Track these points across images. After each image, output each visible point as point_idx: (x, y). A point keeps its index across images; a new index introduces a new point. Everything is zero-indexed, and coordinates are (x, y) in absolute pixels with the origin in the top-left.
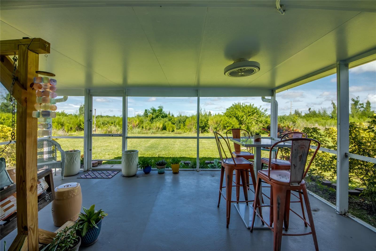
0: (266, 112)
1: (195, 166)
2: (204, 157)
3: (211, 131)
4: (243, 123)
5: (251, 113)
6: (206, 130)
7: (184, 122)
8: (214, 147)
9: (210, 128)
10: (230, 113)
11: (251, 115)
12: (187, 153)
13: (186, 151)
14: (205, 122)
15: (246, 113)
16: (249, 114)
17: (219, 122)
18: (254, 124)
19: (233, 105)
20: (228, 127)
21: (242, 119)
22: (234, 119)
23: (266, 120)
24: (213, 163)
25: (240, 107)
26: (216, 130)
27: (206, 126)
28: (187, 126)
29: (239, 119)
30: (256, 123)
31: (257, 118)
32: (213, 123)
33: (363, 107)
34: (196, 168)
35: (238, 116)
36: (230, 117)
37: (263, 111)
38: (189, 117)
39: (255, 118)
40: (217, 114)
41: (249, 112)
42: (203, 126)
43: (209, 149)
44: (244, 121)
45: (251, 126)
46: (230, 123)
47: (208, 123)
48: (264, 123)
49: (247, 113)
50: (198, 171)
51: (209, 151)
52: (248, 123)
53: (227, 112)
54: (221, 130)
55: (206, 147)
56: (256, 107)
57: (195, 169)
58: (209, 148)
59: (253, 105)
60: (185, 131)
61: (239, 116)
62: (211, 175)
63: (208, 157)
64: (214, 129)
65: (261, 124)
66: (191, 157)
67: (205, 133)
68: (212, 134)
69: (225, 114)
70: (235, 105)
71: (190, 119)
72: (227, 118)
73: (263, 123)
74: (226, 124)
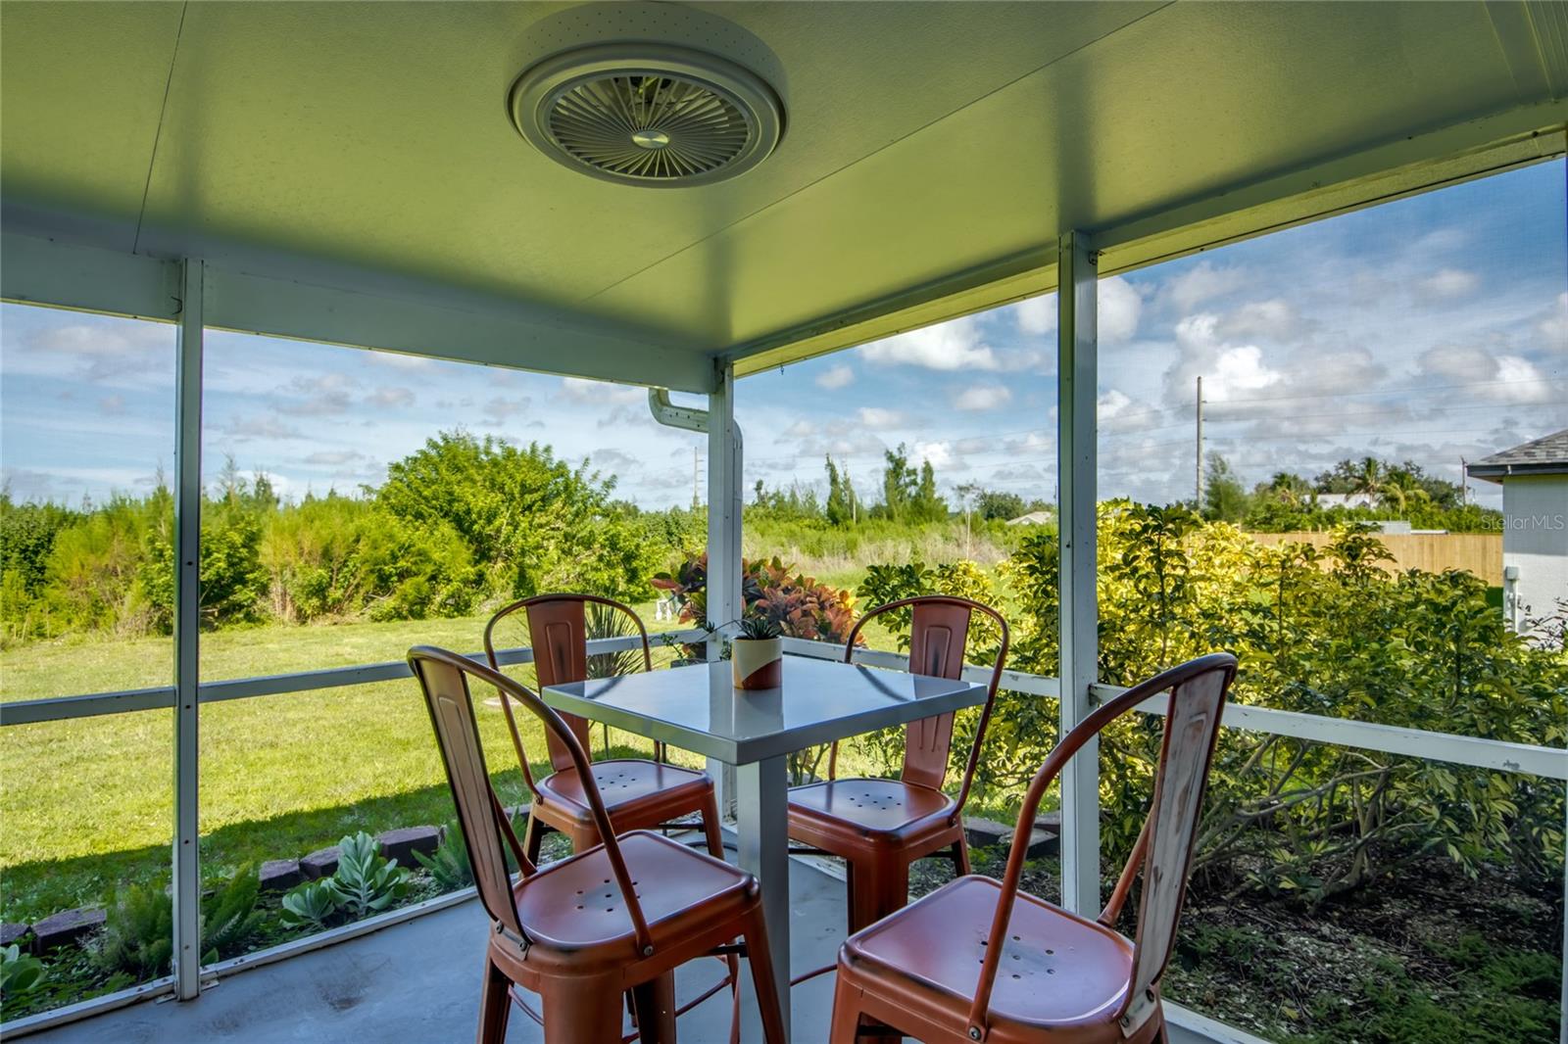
0: (611, 491)
1: (156, 945)
2: (238, 820)
3: (279, 609)
4: (493, 553)
5: (536, 496)
6: (238, 607)
7: (36, 553)
8: (312, 725)
9: (276, 588)
10: (420, 495)
11: (534, 508)
12: (61, 816)
13: (46, 803)
14: (232, 546)
15: (512, 494)
16: (529, 498)
17: (339, 551)
18: (554, 553)
19: (434, 445)
20: (403, 575)
21: (489, 530)
22: (441, 528)
23: (611, 533)
24: (330, 869)
25: (476, 458)
26: (325, 598)
27: (240, 579)
28: (66, 582)
29: (476, 527)
30: (563, 552)
31: (570, 524)
32: (301, 554)
33: (914, 483)
34: (164, 970)
35: (468, 512)
36: (419, 516)
37: (596, 487)
38: (85, 519)
39: (560, 524)
40: (323, 496)
41: (525, 489)
42: (217, 581)
43: (272, 746)
44: (502, 539)
45: (537, 567)
46: (420, 555)
47: (256, 554)
48: (603, 547)
49: (517, 496)
50: (189, 991)
51: (273, 762)
52: (523, 553)
53: (399, 485)
54: (360, 602)
55: (247, 735)
56: (561, 465)
57: (158, 983)
58: (270, 738)
59: (548, 449)
60: (40, 626)
61: (476, 510)
62: (326, 998)
63: (268, 815)
64: (308, 599)
65: (588, 553)
66: (110, 848)
67: (227, 627)
68: (289, 629)
69: (385, 497)
70: (441, 443)
71: (99, 527)
72: (393, 520)
73: (596, 546)
74: (394, 558)
